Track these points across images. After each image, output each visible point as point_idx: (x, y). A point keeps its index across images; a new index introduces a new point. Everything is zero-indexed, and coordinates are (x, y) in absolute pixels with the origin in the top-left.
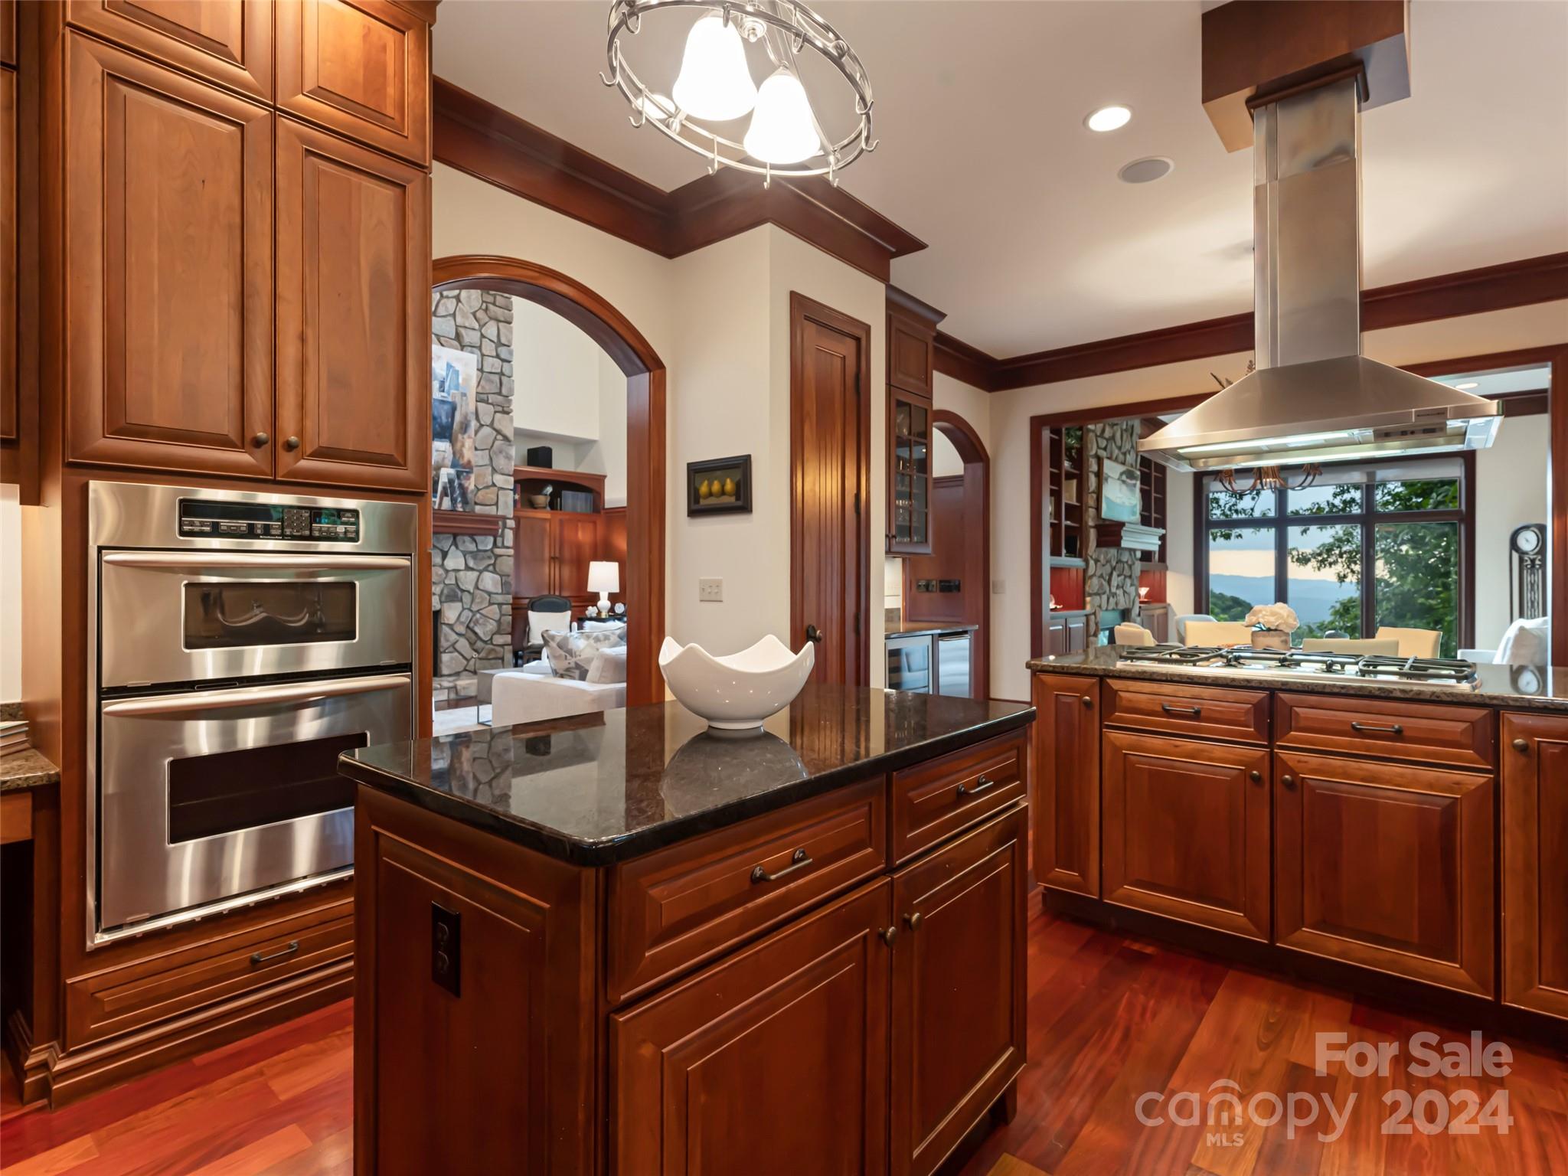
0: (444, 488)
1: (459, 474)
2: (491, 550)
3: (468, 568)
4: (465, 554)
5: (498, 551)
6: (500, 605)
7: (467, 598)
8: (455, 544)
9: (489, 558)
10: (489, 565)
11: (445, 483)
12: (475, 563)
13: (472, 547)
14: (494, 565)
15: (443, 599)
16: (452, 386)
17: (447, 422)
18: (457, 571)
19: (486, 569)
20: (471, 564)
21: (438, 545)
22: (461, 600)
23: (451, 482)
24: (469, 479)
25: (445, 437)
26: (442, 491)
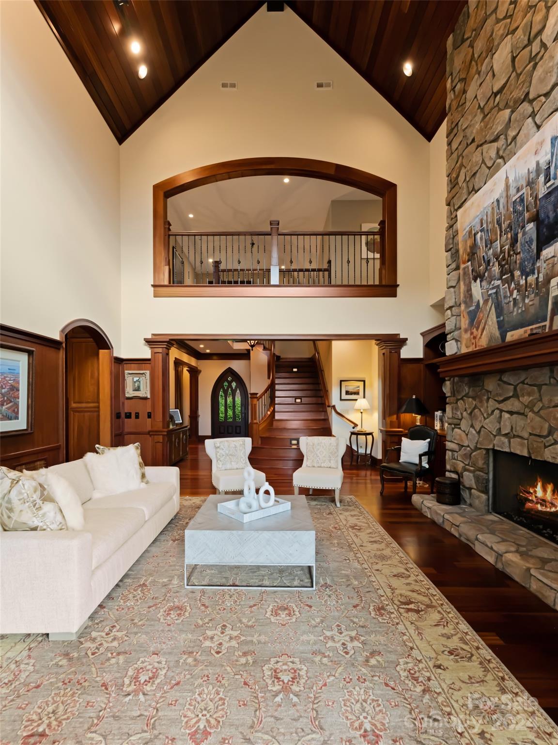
25: (554, 237)
26: (552, 310)
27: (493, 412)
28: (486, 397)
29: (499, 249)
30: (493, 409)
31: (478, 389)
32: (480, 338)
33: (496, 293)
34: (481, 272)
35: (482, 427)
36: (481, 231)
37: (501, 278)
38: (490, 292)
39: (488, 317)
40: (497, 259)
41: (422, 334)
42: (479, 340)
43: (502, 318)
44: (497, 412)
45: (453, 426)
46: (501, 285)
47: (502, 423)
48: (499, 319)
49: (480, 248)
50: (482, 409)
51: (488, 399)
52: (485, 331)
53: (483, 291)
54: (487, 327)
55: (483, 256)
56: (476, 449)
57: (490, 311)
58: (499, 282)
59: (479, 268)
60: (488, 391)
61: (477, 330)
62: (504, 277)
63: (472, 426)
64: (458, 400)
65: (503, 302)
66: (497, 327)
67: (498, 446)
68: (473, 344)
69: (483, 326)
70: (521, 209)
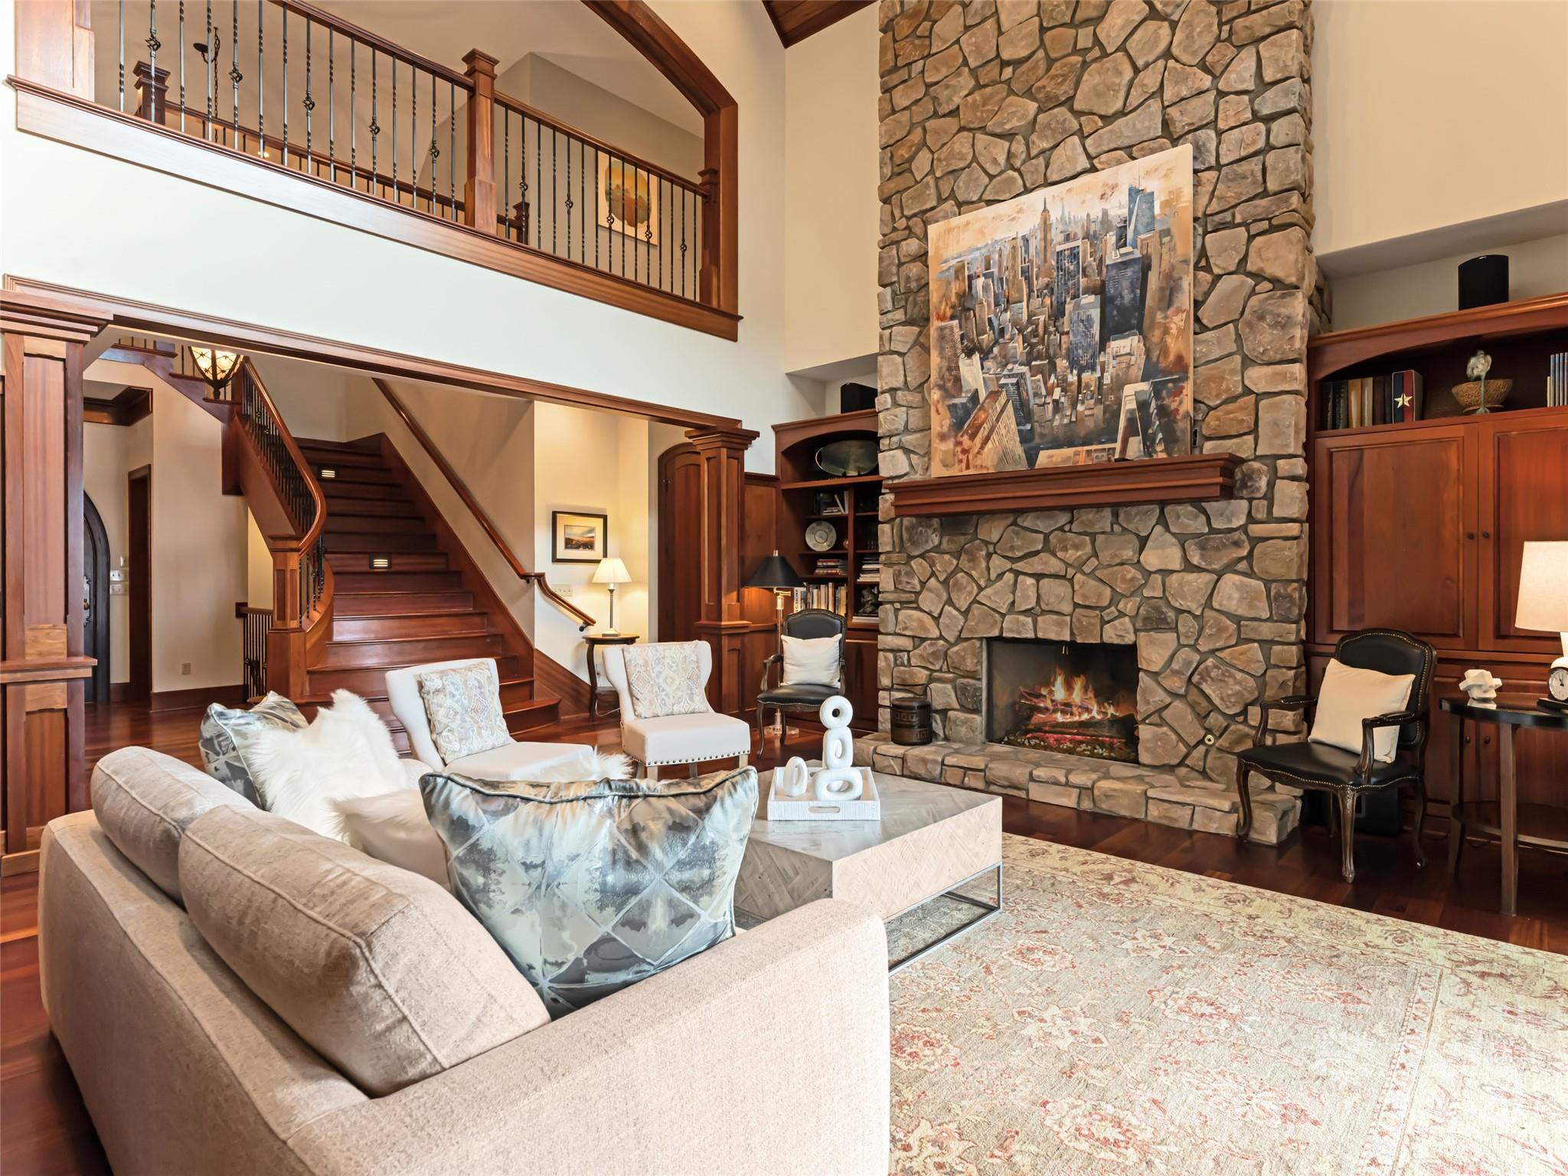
0: (1131, 421)
1: (1157, 390)
2: (1244, 528)
3: (1189, 567)
4: (1182, 540)
5: (1256, 530)
6: (1266, 644)
7: (1186, 624)
8: (1162, 521)
9: (1237, 544)
10: (1241, 559)
11: (1132, 412)
12: (1203, 557)
13: (1199, 525)
14: (1250, 556)
15: (1139, 624)
16: (1141, 228)
17: (1133, 299)
18: (1166, 573)
19: (1230, 568)
20: (1195, 559)
21: (1130, 527)
22: (1176, 629)
23: (1143, 405)
24: (1179, 391)
25: (1130, 328)
26: (1126, 428)
27: (1000, 576)
28: (984, 553)
29: (1025, 317)
30: (999, 571)
31: (962, 539)
32: (978, 453)
33: (1017, 384)
34: (984, 345)
35: (975, 601)
36: (986, 276)
37: (1028, 363)
38: (1003, 381)
39: (997, 420)
40: (1020, 331)
41: (774, 427)
42: (975, 456)
43: (1028, 427)
44: (1009, 576)
45: (898, 605)
46: (1028, 375)
47: (1018, 593)
48: (1021, 428)
49: (981, 303)
50: (973, 573)
51: (989, 556)
52: (990, 443)
53: (987, 376)
54: (994, 436)
55: (990, 319)
56: (959, 639)
57: (1002, 411)
58: (1025, 369)
59: (978, 335)
60: (987, 543)
61: (973, 437)
62: (1033, 363)
63: (950, 602)
64: (911, 558)
65: (1032, 403)
66: (1018, 439)
67: (1011, 630)
68: (961, 461)
69: (986, 433)
70: (1072, 268)
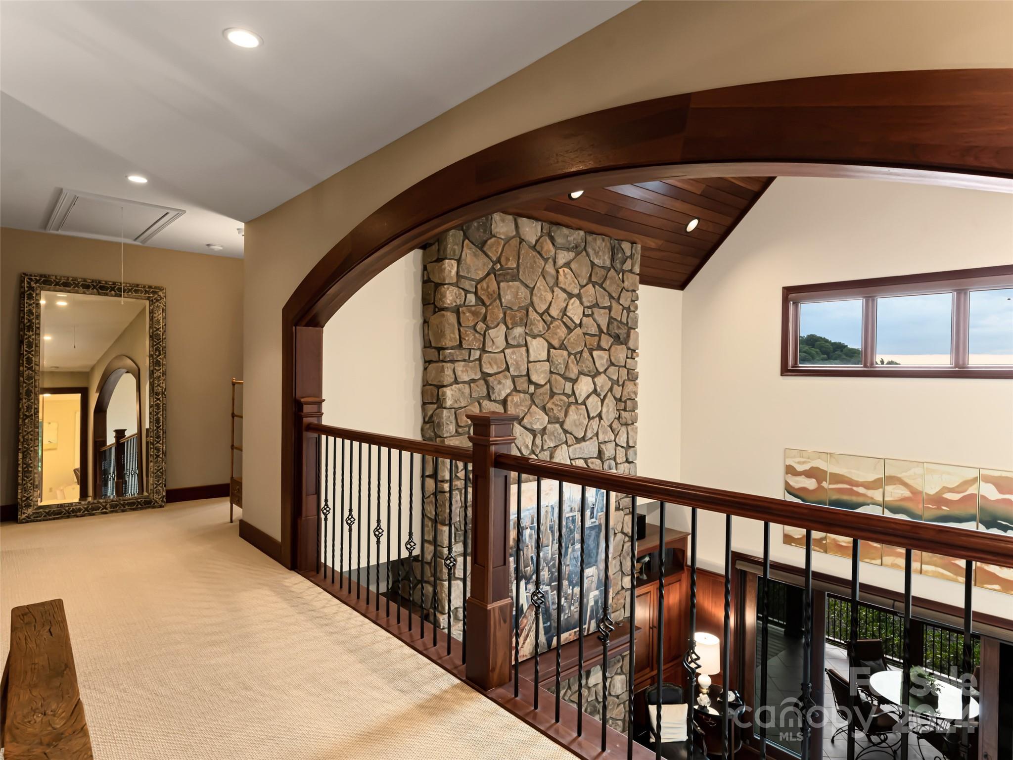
0: (592, 611)
11: (592, 606)
12: (609, 672)
16: (599, 509)
23: (596, 603)
25: (593, 562)
26: (590, 616)
29: (550, 556)
32: (522, 647)
33: (544, 597)
34: (528, 574)
36: (531, 528)
37: (549, 585)
40: (547, 565)
42: (520, 650)
43: (549, 624)
46: (550, 591)
48: (545, 625)
49: (528, 546)
52: (528, 638)
53: (528, 594)
54: (531, 633)
55: (532, 557)
58: (548, 588)
59: (525, 567)
61: (519, 638)
62: (553, 584)
65: (551, 608)
66: (543, 633)
69: (527, 632)
70: (572, 527)
